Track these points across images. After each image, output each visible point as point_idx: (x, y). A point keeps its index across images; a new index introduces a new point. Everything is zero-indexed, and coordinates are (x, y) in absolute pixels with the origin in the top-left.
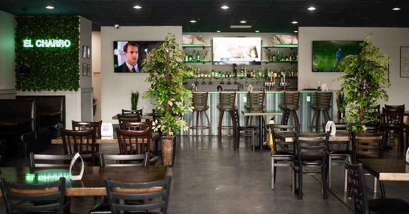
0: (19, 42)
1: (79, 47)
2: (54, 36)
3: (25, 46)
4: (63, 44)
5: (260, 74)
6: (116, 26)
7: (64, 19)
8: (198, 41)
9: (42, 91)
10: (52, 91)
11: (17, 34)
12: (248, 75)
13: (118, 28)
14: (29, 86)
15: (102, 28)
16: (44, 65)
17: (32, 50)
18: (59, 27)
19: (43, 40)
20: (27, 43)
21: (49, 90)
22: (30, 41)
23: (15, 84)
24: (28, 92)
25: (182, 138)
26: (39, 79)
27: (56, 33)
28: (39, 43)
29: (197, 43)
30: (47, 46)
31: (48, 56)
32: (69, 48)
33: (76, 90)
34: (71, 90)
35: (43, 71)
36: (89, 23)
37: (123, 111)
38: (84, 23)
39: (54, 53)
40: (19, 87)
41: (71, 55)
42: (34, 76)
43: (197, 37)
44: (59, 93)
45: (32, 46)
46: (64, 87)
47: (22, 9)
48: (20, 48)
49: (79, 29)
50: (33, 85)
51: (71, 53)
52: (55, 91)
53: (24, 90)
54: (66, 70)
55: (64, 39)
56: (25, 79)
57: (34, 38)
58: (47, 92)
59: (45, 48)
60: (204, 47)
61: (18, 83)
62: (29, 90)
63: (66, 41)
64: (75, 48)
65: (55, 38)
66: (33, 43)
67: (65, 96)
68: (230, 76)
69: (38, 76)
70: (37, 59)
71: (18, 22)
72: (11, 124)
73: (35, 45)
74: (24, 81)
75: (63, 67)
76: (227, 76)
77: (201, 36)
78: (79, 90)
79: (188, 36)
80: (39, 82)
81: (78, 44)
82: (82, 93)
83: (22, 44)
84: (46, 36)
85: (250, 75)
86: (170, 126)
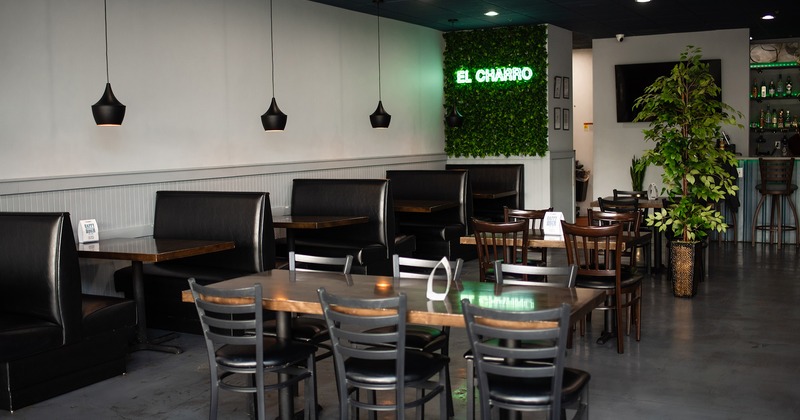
0: (449, 75)
1: (547, 79)
2: (504, 62)
3: (459, 81)
4: (520, 74)
6: (619, 36)
7: (521, 31)
8: (789, 56)
9: (487, 157)
10: (502, 156)
11: (446, 63)
13: (621, 40)
14: (465, 148)
15: (595, 41)
16: (489, 112)
17: (470, 88)
18: (513, 47)
19: (487, 70)
20: (462, 77)
21: (497, 155)
22: (467, 72)
23: (444, 145)
24: (464, 157)
25: (740, 246)
26: (481, 136)
27: (507, 56)
28: (481, 75)
30: (494, 80)
31: (495, 96)
32: (529, 82)
33: (542, 154)
34: (534, 154)
35: (488, 122)
36: (566, 35)
37: (615, 192)
38: (555, 37)
39: (505, 92)
40: (449, 151)
41: (533, 93)
42: (473, 131)
44: (513, 160)
45: (470, 81)
46: (522, 149)
47: (450, 21)
48: (452, 85)
49: (547, 46)
50: (472, 146)
51: (533, 90)
52: (508, 155)
53: (457, 156)
54: (524, 121)
55: (521, 65)
56: (458, 136)
57: (472, 67)
58: (495, 157)
59: (491, 83)
61: (449, 143)
62: (466, 155)
63: (526, 69)
64: (540, 80)
65: (506, 65)
66: (472, 75)
67: (522, 166)
69: (481, 132)
70: (478, 102)
71: (447, 41)
72: (422, 210)
73: (474, 80)
74: (458, 140)
75: (519, 115)
77: (795, 45)
78: (548, 153)
79: (769, 47)
80: (481, 140)
81: (545, 74)
82: (552, 159)
83: (454, 78)
84: (492, 63)
86: (689, 222)
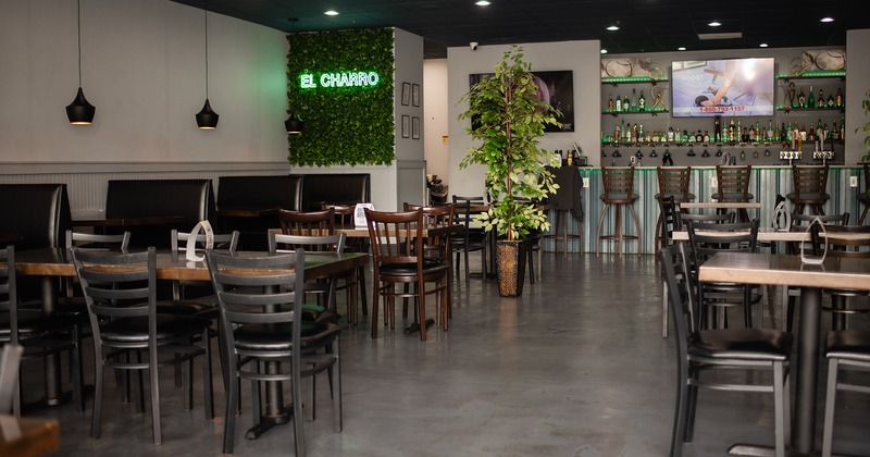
0: (293, 77)
1: (394, 85)
2: (350, 66)
3: (303, 85)
4: (366, 79)
5: (770, 134)
6: (473, 45)
7: (368, 34)
8: (643, 71)
9: (332, 166)
10: (348, 165)
11: (290, 66)
12: (743, 136)
13: (475, 49)
14: (310, 156)
15: (450, 49)
16: (334, 119)
17: (315, 94)
18: (358, 50)
19: (332, 75)
20: (307, 81)
21: (343, 164)
22: (311, 76)
23: (288, 154)
24: (308, 166)
25: (587, 256)
26: (326, 144)
27: (353, 60)
28: (326, 80)
29: (641, 74)
30: (340, 85)
31: (340, 102)
32: (375, 87)
33: (388, 162)
34: (380, 163)
35: (333, 129)
36: (417, 42)
38: (403, 44)
39: (351, 97)
40: (293, 160)
41: (382, 96)
42: (318, 138)
43: (641, 62)
44: (359, 169)
45: (315, 86)
46: (366, 156)
47: (290, 19)
48: (296, 90)
49: (393, 50)
50: (316, 155)
51: (380, 96)
52: (353, 164)
53: (301, 165)
54: (371, 128)
55: (367, 70)
56: (302, 143)
57: (316, 70)
58: (340, 166)
59: (336, 88)
60: (654, 82)
61: (293, 151)
62: (310, 164)
63: (372, 74)
64: (386, 86)
65: (351, 69)
66: (317, 79)
67: (369, 175)
68: (707, 139)
69: (325, 140)
70: (322, 108)
71: (291, 43)
72: (249, 214)
73: (319, 84)
74: (302, 148)
75: (365, 122)
76: (699, 139)
77: (648, 60)
78: (394, 162)
79: (623, 61)
80: (326, 149)
81: (391, 80)
82: (399, 169)
83: (298, 82)
84: (338, 67)
85: (748, 136)
86: (513, 221)
